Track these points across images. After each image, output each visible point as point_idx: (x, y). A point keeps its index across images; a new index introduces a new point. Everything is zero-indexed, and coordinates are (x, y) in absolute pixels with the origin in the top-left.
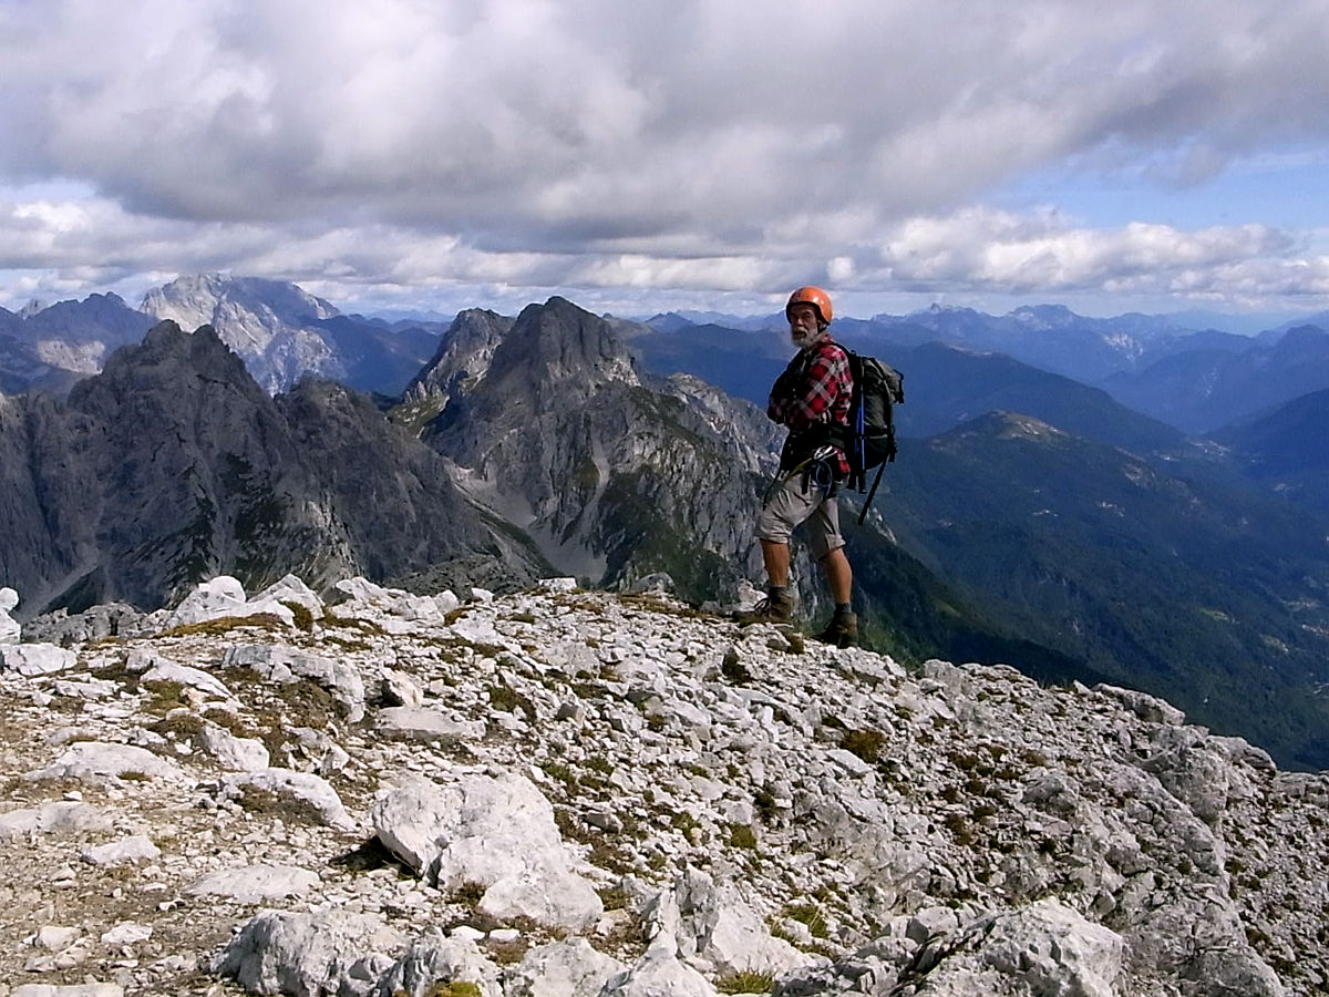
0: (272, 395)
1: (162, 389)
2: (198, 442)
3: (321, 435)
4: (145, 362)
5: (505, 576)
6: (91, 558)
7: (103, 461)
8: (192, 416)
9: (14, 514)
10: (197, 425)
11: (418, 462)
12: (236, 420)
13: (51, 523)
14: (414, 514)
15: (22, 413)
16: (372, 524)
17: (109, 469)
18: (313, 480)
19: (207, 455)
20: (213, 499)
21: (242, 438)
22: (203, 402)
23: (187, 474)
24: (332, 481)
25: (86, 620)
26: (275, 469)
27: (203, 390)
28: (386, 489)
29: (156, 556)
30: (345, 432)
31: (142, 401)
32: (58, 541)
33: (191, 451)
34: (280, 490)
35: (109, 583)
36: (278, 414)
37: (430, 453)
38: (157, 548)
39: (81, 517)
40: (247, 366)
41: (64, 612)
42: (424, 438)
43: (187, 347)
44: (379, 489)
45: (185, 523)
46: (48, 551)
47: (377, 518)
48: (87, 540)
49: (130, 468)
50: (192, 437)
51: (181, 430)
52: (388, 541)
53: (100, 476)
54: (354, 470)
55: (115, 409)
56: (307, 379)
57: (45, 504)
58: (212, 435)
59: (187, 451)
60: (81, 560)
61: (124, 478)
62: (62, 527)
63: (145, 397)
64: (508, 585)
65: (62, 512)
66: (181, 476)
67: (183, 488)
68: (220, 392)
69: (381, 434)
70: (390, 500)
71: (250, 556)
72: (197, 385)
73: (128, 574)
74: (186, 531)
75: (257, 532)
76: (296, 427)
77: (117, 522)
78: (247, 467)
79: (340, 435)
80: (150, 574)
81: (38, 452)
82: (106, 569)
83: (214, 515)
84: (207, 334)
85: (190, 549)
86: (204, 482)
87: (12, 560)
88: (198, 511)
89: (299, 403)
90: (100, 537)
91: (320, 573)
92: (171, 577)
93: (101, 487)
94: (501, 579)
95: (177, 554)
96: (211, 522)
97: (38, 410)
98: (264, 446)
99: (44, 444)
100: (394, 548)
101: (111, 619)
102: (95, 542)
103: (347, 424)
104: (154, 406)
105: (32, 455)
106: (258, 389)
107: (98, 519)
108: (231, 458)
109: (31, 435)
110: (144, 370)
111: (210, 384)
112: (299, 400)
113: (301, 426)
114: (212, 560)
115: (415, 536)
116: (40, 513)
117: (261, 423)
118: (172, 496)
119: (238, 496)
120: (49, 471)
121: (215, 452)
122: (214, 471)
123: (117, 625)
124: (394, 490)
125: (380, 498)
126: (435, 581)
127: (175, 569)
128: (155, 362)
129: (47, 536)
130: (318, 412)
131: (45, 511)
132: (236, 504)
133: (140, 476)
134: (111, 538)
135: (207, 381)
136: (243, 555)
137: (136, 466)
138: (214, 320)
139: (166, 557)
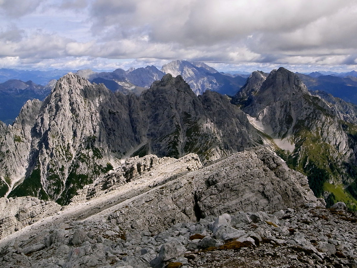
0: (197, 95)
1: (166, 93)
2: (176, 108)
3: (211, 107)
4: (162, 85)
5: (266, 153)
6: (145, 141)
7: (149, 113)
8: (175, 101)
9: (125, 128)
10: (176, 103)
11: (239, 115)
12: (187, 102)
13: (135, 131)
14: (237, 130)
15: (127, 100)
16: (225, 133)
17: (151, 115)
18: (208, 120)
19: (178, 112)
20: (180, 125)
21: (188, 108)
22: (178, 97)
23: (173, 117)
24: (214, 120)
25: (144, 159)
26: (198, 117)
27: (178, 94)
28: (229, 123)
29: (163, 140)
30: (218, 106)
31: (161, 96)
32: (136, 136)
33: (174, 111)
34: (199, 123)
35: (150, 148)
36: (199, 101)
37: (242, 112)
38: (164, 139)
39: (143, 129)
40: (190, 87)
41: (138, 156)
42: (241, 108)
43: (174, 81)
44: (228, 123)
45: (172, 131)
46: (133, 138)
47: (227, 131)
48: (144, 136)
49: (157, 115)
50: (174, 107)
51: (171, 105)
52: (230, 138)
53: (148, 117)
54: (220, 117)
55: (153, 98)
56: (207, 91)
57: (133, 125)
58: (180, 106)
59: (173, 111)
60: (142, 141)
61: (155, 119)
62: (137, 132)
63: (161, 95)
64: (267, 156)
65: (138, 127)
66: (171, 118)
67: (171, 121)
68: (183, 95)
69: (228, 107)
70: (231, 126)
71: (190, 141)
72: (176, 92)
73: (155, 145)
74: (172, 134)
75: (192, 134)
76: (204, 104)
77: (153, 131)
78: (190, 116)
79: (216, 107)
80: (162, 146)
81: (131, 110)
82: (149, 144)
83: (180, 129)
84: (179, 78)
85: (173, 139)
86: (177, 120)
87: (123, 141)
88: (176, 128)
89: (205, 98)
90: (148, 135)
91: (210, 147)
92: (167, 147)
93: (149, 121)
94: (265, 154)
95: (169, 140)
96: (179, 131)
97: (132, 99)
98: (195, 110)
99: (133, 108)
100: (232, 140)
101: (151, 159)
102: (146, 136)
103: (219, 104)
104: (164, 98)
105: (130, 111)
106: (194, 94)
107: (148, 130)
108: (185, 113)
109: (130, 106)
110: (161, 88)
111: (180, 92)
112: (205, 97)
113: (205, 104)
114: (179, 142)
115: (238, 137)
116: (131, 127)
117: (194, 103)
118: (168, 124)
119: (187, 124)
120: (134, 116)
121: (181, 112)
122: (180, 117)
123: (152, 161)
124: (232, 123)
125: (228, 126)
126: (246, 155)
127: (169, 145)
128: (164, 86)
129: (133, 134)
130: (211, 100)
131: (133, 127)
132: (186, 126)
133: (159, 118)
134: (151, 135)
135: (179, 91)
136: (188, 141)
137: (159, 115)
138: (181, 74)
139: (166, 141)
